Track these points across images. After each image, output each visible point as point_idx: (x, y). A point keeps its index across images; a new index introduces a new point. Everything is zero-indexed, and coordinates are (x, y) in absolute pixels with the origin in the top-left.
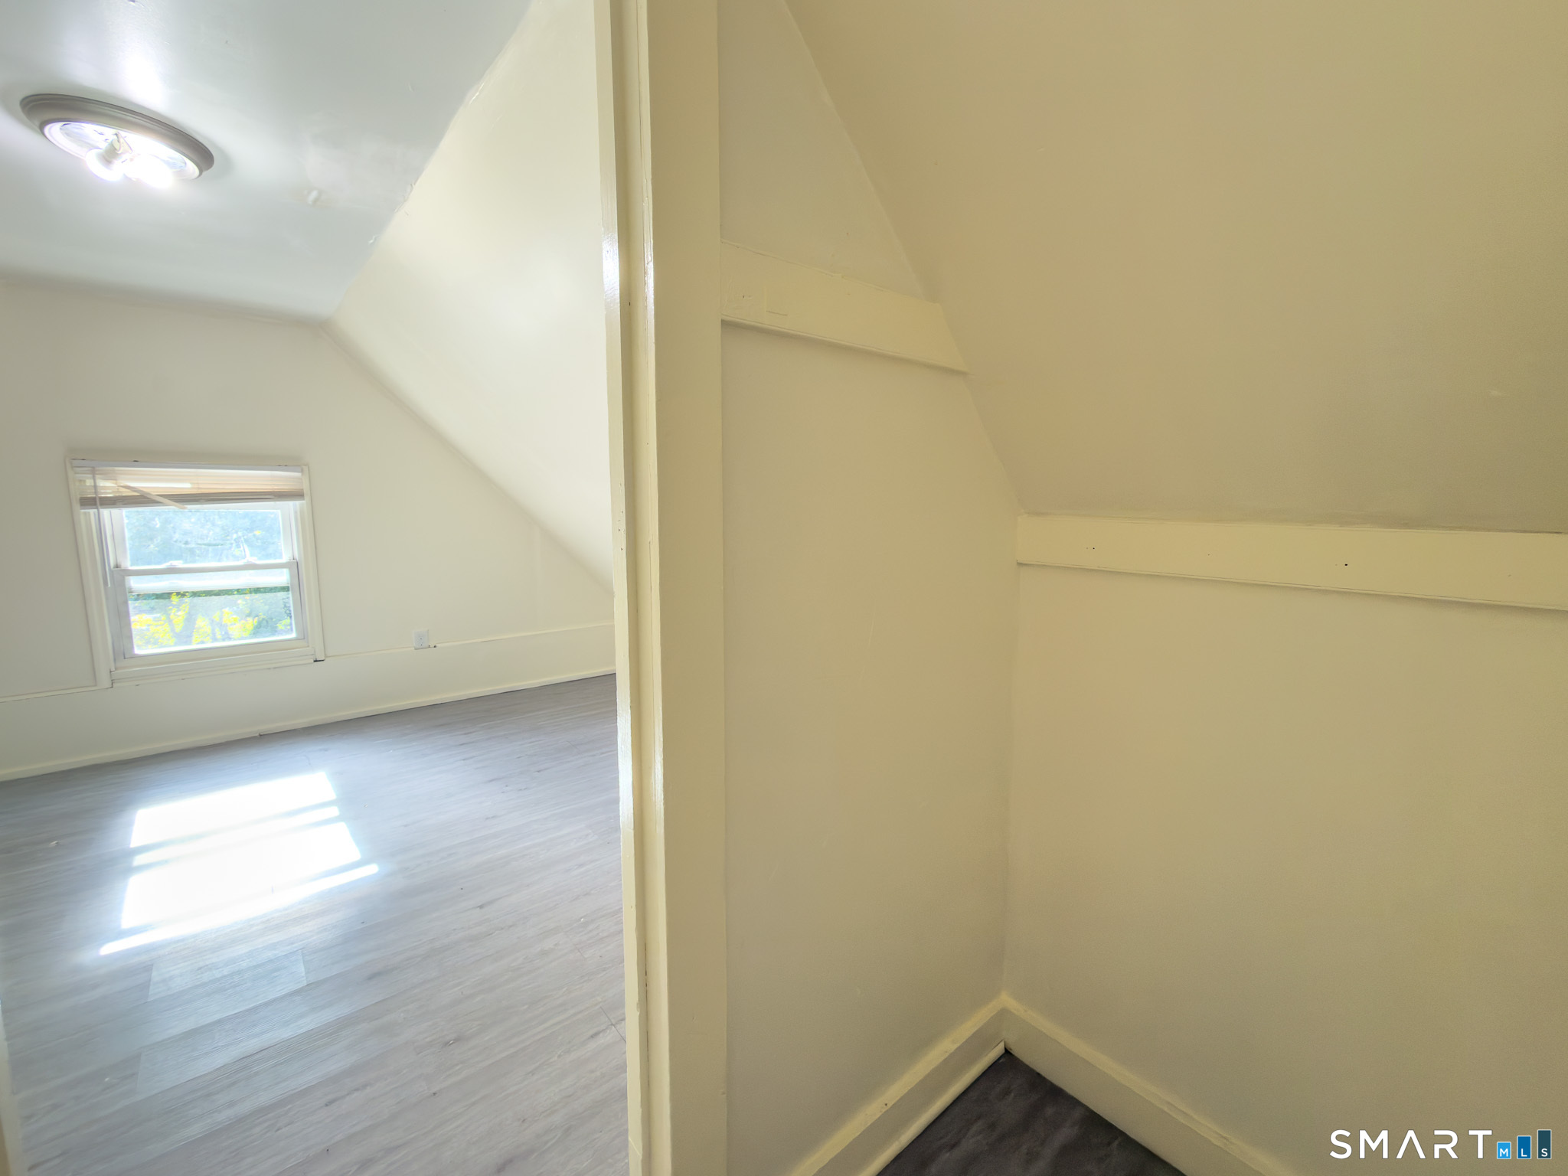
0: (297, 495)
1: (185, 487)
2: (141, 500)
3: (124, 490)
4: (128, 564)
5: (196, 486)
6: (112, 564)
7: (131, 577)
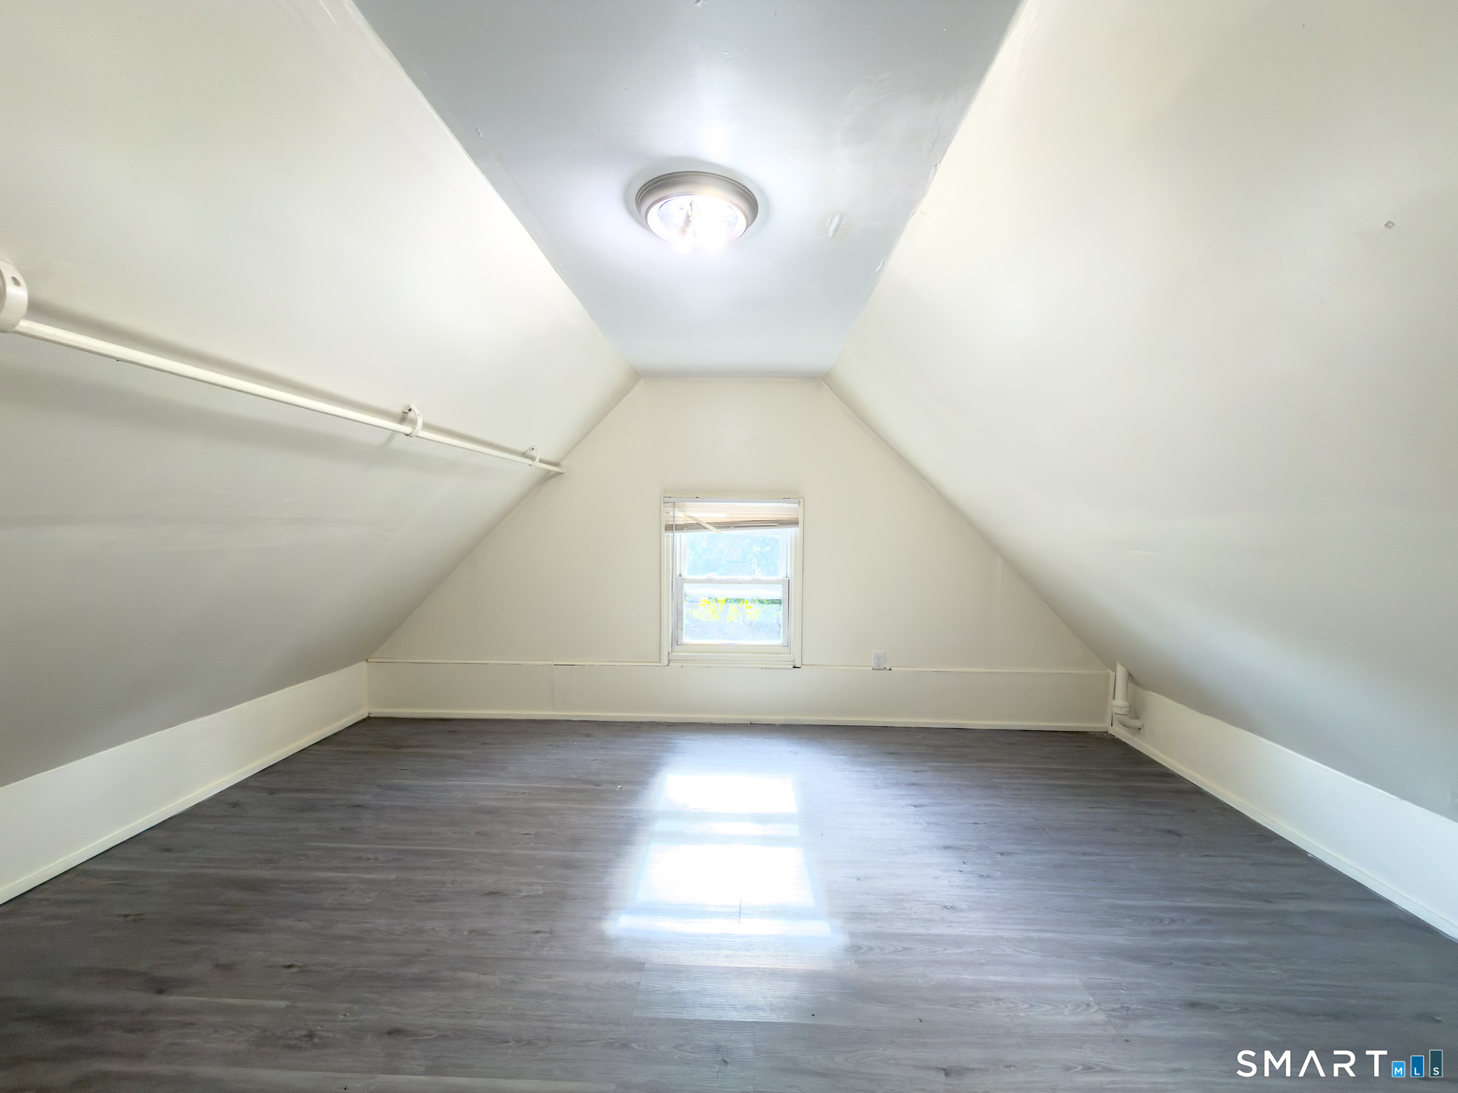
0: (794, 523)
1: (723, 517)
2: (697, 526)
3: (689, 519)
4: (685, 575)
5: (730, 516)
6: (678, 574)
7: (686, 584)
